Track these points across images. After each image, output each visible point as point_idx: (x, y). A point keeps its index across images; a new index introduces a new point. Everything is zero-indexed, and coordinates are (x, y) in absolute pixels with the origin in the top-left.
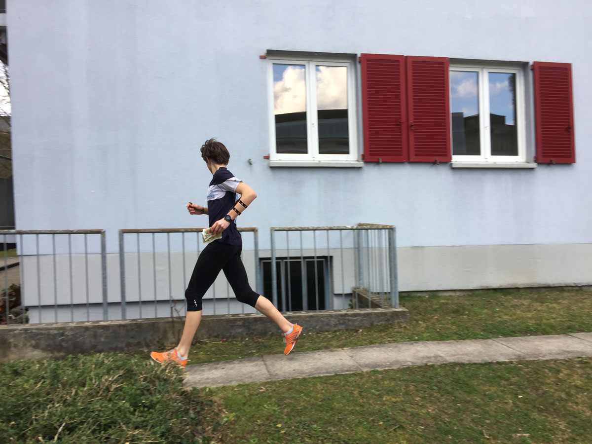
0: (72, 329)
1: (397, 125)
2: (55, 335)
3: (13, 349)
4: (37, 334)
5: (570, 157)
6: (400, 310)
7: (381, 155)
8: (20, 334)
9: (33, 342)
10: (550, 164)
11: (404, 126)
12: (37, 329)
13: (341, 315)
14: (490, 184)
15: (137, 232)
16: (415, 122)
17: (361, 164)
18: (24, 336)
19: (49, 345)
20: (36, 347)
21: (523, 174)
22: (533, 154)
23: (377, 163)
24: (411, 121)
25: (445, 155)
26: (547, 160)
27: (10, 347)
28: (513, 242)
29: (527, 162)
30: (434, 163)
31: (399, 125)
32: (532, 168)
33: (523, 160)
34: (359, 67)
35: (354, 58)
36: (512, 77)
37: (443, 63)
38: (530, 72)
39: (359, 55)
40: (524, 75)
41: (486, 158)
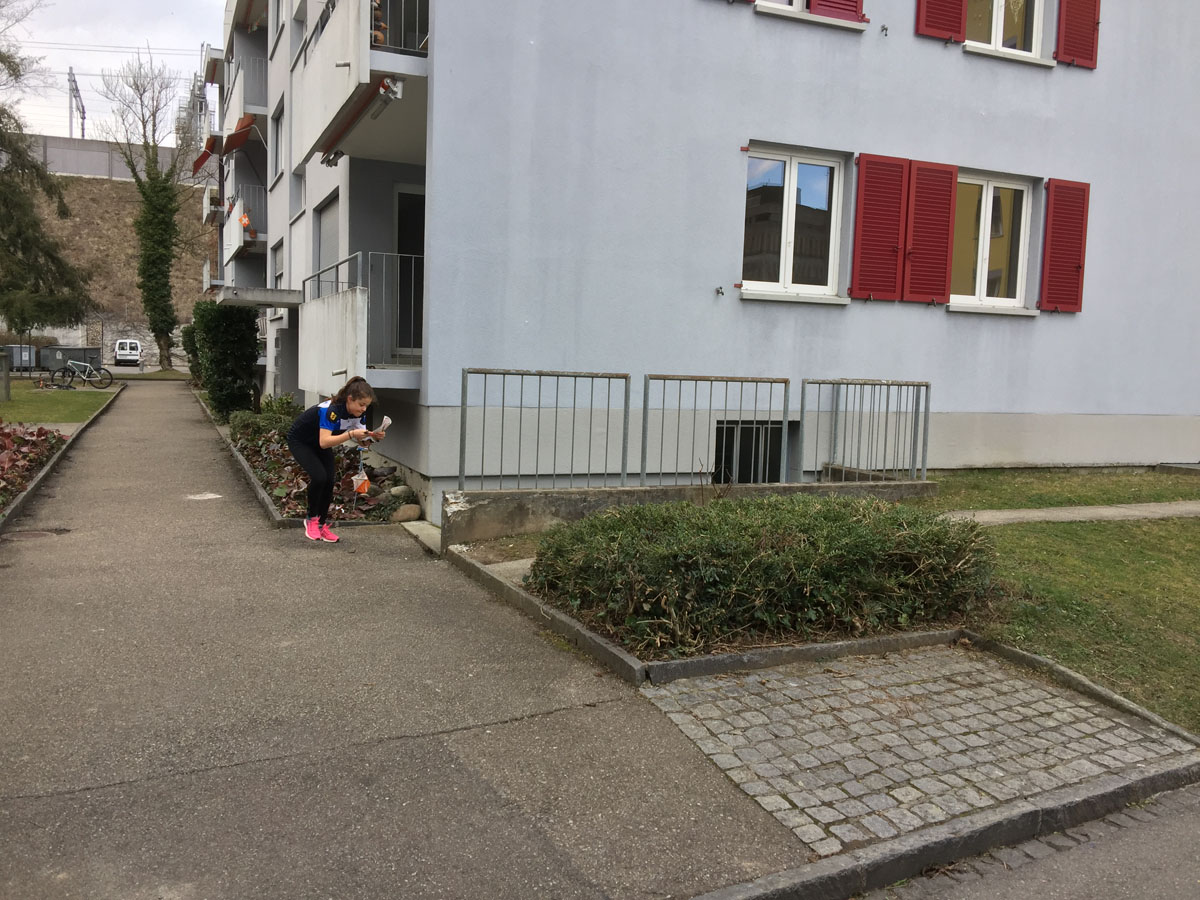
0: (595, 494)
1: (894, 251)
2: (576, 501)
3: (530, 516)
4: (557, 500)
5: (1076, 304)
6: (928, 482)
7: (872, 290)
8: (539, 498)
9: (553, 509)
10: (1054, 311)
11: (901, 254)
12: (558, 493)
14: (987, 331)
15: (665, 378)
16: (913, 249)
17: (847, 300)
18: (543, 500)
19: (570, 513)
20: (556, 514)
21: (1023, 322)
22: (1035, 297)
23: (867, 299)
24: (909, 247)
25: (944, 295)
26: (1052, 306)
27: (528, 514)
28: (1003, 409)
29: (1026, 308)
30: (930, 304)
31: (896, 252)
32: (1033, 317)
33: (1022, 305)
34: (854, 169)
35: (846, 156)
36: (1018, 195)
37: (951, 173)
38: (1044, 192)
39: (856, 155)
40: (1033, 193)
41: (980, 300)
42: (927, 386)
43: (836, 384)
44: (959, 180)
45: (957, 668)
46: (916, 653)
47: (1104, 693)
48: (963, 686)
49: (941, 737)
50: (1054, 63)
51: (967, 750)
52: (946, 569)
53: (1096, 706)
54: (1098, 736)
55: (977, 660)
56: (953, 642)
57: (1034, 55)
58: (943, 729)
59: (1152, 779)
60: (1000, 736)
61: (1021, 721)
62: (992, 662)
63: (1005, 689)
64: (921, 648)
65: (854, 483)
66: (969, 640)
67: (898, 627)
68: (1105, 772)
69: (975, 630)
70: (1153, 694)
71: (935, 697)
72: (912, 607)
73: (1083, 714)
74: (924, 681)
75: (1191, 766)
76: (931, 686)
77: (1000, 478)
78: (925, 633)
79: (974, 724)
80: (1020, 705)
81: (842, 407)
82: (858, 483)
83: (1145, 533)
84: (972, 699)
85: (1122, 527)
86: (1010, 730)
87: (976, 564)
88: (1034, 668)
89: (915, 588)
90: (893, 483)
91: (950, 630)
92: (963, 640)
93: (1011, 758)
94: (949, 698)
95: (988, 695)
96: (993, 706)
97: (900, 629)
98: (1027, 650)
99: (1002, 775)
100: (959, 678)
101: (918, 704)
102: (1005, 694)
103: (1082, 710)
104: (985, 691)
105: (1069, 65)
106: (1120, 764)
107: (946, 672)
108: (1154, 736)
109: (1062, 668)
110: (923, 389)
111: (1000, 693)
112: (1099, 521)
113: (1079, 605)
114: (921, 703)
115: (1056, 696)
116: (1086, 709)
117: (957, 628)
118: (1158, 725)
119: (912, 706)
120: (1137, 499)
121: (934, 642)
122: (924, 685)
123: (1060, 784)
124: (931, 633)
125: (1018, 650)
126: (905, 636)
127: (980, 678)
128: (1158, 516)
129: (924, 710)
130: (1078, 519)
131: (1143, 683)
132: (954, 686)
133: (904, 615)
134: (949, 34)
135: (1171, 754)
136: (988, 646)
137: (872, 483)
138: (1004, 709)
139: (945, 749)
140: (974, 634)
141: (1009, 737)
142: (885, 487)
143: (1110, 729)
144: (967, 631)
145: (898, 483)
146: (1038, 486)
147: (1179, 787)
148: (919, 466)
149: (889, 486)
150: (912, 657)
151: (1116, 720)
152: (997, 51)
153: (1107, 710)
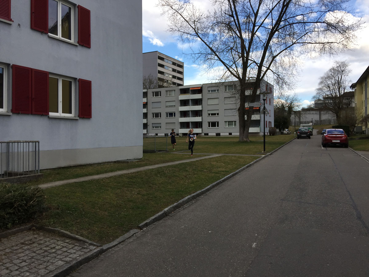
1: (28, 98)
5: (90, 116)
6: (40, 174)
7: (20, 110)
10: (83, 118)
11: (30, 99)
13: (19, 178)
14: (62, 125)
16: (35, 97)
17: (11, 114)
21: (74, 121)
22: (78, 114)
23: (18, 113)
24: (33, 97)
25: (47, 112)
26: (82, 116)
28: (70, 148)
29: (75, 117)
30: (42, 115)
32: (77, 120)
33: (74, 116)
34: (11, 70)
35: (8, 65)
36: (70, 83)
37: (47, 74)
38: (78, 82)
39: (11, 65)
40: (75, 83)
41: (60, 114)
42: (38, 142)
43: (8, 143)
44: (49, 76)
45: (27, 238)
46: (14, 237)
47: (73, 236)
48: (27, 245)
49: (11, 266)
50: (78, 45)
51: (19, 269)
52: (26, 205)
53: (70, 241)
54: (68, 251)
55: (36, 234)
56: (30, 229)
57: (72, 41)
58: (13, 263)
59: (80, 262)
60: (34, 260)
61: (43, 252)
62: (41, 234)
63: (42, 242)
64: (17, 234)
65: (12, 177)
66: (35, 227)
67: (7, 228)
68: (65, 263)
69: (37, 224)
70: (90, 233)
71: (15, 252)
72: (13, 221)
73: (65, 244)
74: (12, 247)
75: (94, 253)
76: (15, 248)
77: (69, 170)
78: (18, 229)
79: (25, 258)
80: (46, 247)
81: (11, 151)
82: (13, 177)
83: (104, 182)
84: (28, 249)
85: (97, 181)
86: (39, 257)
87: (38, 201)
88: (54, 233)
89: (14, 213)
90: (27, 176)
91: (28, 226)
92: (33, 228)
93: (35, 267)
94: (20, 251)
95: (35, 246)
96: (35, 249)
97: (8, 229)
98: (53, 227)
99: (28, 274)
100: (27, 242)
101: (6, 256)
102: (41, 244)
103: (66, 243)
104: (35, 245)
105: (82, 46)
106: (71, 259)
107: (23, 241)
108: (85, 247)
109: (62, 231)
110: (37, 143)
111: (39, 244)
112: (92, 180)
113: (74, 209)
114: (8, 255)
115: (59, 241)
116: (67, 243)
117: (31, 224)
118: (87, 243)
119: (3, 257)
120: (106, 172)
121: (22, 231)
122: (12, 248)
123: (48, 272)
124: (21, 228)
125: (50, 228)
126: (10, 231)
127: (34, 240)
128: (110, 176)
129: (8, 258)
130: (85, 180)
131: (88, 230)
132: (23, 245)
133: (10, 224)
134: (42, 30)
135: (89, 251)
136: (41, 229)
137: (19, 177)
138: (39, 250)
139: (11, 270)
140: (36, 225)
141: (37, 259)
142: (24, 177)
143: (72, 248)
144: (35, 224)
145: (29, 175)
146: (79, 171)
147: (89, 262)
148: (37, 169)
149: (25, 177)
150: (12, 238)
151: (75, 244)
152: (60, 38)
153: (73, 242)
